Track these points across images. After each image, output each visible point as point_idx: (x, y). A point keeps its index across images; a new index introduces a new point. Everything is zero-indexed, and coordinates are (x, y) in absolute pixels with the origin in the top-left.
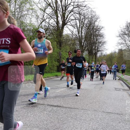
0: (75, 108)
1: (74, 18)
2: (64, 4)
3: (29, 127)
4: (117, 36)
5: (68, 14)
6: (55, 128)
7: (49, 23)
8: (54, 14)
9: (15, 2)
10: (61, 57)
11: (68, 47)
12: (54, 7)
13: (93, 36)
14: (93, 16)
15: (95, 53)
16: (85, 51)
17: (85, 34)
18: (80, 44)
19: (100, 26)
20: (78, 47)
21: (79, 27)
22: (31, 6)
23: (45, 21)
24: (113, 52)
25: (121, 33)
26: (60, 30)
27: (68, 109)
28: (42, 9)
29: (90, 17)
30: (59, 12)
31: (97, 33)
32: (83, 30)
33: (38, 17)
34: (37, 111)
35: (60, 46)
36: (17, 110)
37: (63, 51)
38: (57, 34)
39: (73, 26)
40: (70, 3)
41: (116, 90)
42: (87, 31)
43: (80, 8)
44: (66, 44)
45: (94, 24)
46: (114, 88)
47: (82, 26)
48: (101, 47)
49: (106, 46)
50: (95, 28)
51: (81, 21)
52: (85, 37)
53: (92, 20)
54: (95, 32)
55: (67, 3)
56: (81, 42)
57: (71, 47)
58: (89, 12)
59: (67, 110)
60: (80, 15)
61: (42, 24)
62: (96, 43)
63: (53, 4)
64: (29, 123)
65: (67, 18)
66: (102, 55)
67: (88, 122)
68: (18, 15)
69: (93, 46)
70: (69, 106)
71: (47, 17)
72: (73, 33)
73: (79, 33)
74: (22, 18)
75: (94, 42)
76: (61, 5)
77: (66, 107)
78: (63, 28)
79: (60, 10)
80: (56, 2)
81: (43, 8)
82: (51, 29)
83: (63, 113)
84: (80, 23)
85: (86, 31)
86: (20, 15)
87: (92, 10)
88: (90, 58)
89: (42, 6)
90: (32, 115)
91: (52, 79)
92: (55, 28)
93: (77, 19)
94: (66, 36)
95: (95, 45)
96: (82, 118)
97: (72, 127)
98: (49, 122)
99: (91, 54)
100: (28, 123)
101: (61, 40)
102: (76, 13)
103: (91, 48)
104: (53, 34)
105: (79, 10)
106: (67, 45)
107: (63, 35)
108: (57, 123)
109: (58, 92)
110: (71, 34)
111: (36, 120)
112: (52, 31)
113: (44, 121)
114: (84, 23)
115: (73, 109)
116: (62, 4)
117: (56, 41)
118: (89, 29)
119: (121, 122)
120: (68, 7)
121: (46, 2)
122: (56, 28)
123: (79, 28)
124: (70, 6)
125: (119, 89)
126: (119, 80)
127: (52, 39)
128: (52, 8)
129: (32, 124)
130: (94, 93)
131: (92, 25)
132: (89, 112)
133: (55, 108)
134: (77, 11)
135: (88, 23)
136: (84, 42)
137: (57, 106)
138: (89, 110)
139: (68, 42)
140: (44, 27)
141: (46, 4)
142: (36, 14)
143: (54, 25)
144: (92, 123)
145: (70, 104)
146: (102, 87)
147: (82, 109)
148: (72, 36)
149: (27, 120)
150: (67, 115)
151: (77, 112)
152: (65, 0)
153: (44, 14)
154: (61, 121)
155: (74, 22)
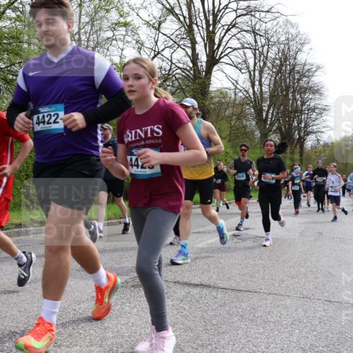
0: (251, 289)
3: (127, 341)
5: (222, 35)
6: (199, 345)
7: (171, 61)
8: (185, 36)
9: (78, 9)
11: (224, 125)
12: (183, 15)
13: (294, 92)
14: (290, 36)
15: (300, 137)
16: (273, 133)
17: (270, 87)
18: (258, 114)
19: (312, 65)
20: (252, 123)
21: (253, 69)
22: (121, 16)
23: (159, 56)
26: (201, 78)
27: (230, 292)
28: (151, 23)
29: (284, 39)
30: (199, 30)
31: (303, 83)
32: (266, 75)
33: (142, 44)
38: (193, 90)
39: (237, 67)
40: (228, 5)
42: (275, 78)
43: (254, 16)
44: (218, 116)
45: (295, 59)
47: (262, 64)
48: (317, 122)
49: (328, 118)
50: (296, 69)
51: (257, 51)
52: (272, 96)
53: (289, 48)
54: (299, 80)
55: (220, 4)
56: (259, 111)
57: (233, 123)
58: (280, 27)
59: (227, 295)
60: (255, 36)
62: (301, 112)
63: (181, 7)
64: (128, 330)
65: (219, 45)
66: (319, 143)
67: (287, 328)
68: (88, 41)
69: (293, 121)
70: (234, 285)
72: (238, 86)
73: (253, 85)
75: (296, 107)
76: (201, 10)
77: (226, 287)
78: (211, 73)
79: (199, 24)
80: (190, 4)
81: (154, 21)
82: (177, 76)
83: (217, 305)
84: (255, 58)
85: (273, 79)
86: (94, 40)
87: (287, 21)
89: (152, 16)
90: (135, 310)
92: (187, 73)
93: (246, 46)
94: (218, 94)
95: (298, 116)
96: (269, 316)
97: (244, 341)
99: (289, 141)
100: (124, 329)
102: (246, 31)
103: (289, 125)
104: (182, 88)
105: (251, 21)
106: (222, 119)
107: (212, 92)
108: (203, 331)
109: (202, 248)
110: (233, 87)
112: (180, 81)
114: (267, 58)
115: (245, 294)
116: (206, 7)
118: (281, 73)
120: (221, 14)
121: (162, 4)
122: (192, 72)
123: (254, 71)
124: (227, 11)
128: (179, 19)
129: (135, 333)
130: (300, 250)
131: (288, 63)
132: (289, 302)
133: (195, 290)
134: (248, 26)
135: (277, 56)
136: (269, 110)
137: (202, 285)
138: (289, 296)
139: (223, 111)
140: (159, 70)
141: (162, 10)
142: (136, 37)
143: (185, 67)
144: (297, 331)
145: (235, 281)
146: (321, 233)
147: (270, 294)
148: (235, 94)
149: (122, 323)
150: (227, 308)
151: (255, 301)
153: (156, 38)
154: (214, 325)
155: (239, 56)
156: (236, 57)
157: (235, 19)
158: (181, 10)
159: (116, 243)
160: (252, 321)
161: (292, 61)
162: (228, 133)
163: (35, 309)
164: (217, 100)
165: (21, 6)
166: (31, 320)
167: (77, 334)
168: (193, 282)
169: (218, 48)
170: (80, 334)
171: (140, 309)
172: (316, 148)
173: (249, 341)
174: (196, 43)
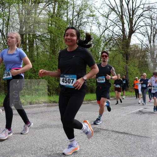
0: (147, 136)
1: (144, 25)
5: (136, 20)
7: (113, 32)
8: (119, 21)
9: (72, 9)
10: (127, 73)
11: (136, 61)
12: (119, 11)
20: (149, 60)
22: (91, 12)
23: (108, 29)
26: (126, 39)
27: (137, 137)
28: (104, 15)
30: (126, 18)
33: (100, 24)
34: (99, 138)
35: (127, 59)
37: (130, 65)
38: (122, 45)
39: (143, 34)
40: (139, 6)
43: (151, 11)
44: (134, 56)
47: (154, 33)
51: (152, 27)
55: (136, 6)
56: (153, 54)
57: (140, 60)
60: (151, 20)
63: (118, 8)
64: (91, 151)
65: (135, 24)
70: (139, 134)
71: (110, 24)
72: (143, 43)
73: (150, 42)
74: (81, 27)
76: (127, 9)
77: (135, 134)
78: (131, 37)
79: (126, 15)
80: (122, 6)
81: (106, 14)
82: (115, 38)
83: (131, 142)
84: (151, 30)
86: (79, 23)
89: (105, 12)
90: (94, 142)
92: (120, 37)
93: (147, 24)
94: (134, 46)
96: (155, 149)
100: (89, 151)
101: (128, 52)
104: (118, 44)
105: (150, 13)
106: (135, 58)
107: (131, 46)
108: (124, 154)
109: (125, 116)
110: (141, 43)
111: (99, 148)
112: (117, 41)
113: (108, 150)
115: (144, 138)
116: (129, 7)
117: (122, 53)
120: (136, 10)
121: (109, 7)
122: (122, 36)
123: (151, 36)
124: (139, 9)
127: (117, 50)
128: (117, 13)
129: (94, 152)
133: (121, 135)
134: (148, 15)
137: (124, 133)
139: (136, 54)
140: (107, 36)
141: (109, 9)
142: (98, 21)
143: (119, 34)
145: (140, 132)
148: (142, 47)
149: (88, 148)
150: (136, 144)
151: (149, 142)
152: (133, 3)
153: (106, 21)
154: (129, 151)
155: (144, 29)
156: (143, 30)
158: (118, 9)
159: (86, 112)
160: (147, 151)
162: (138, 64)
163: (51, 139)
164: (133, 49)
165: (48, 9)
166: (49, 144)
168: (120, 131)
169: (134, 26)
171: (96, 142)
174: (124, 23)
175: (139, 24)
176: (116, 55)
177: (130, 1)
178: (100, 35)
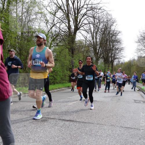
0: (90, 122)
2: (76, 7)
3: (38, 144)
4: (136, 42)
5: (81, 18)
7: (60, 28)
8: (65, 18)
10: (73, 66)
11: (81, 55)
12: (65, 10)
13: (109, 42)
14: (108, 19)
15: (112, 60)
16: (101, 59)
17: (100, 40)
18: (95, 51)
19: (117, 31)
20: (92, 54)
23: (55, 26)
24: (132, 59)
25: (141, 38)
26: (72, 36)
27: (81, 123)
29: (106, 20)
30: (71, 16)
31: (113, 38)
32: (98, 35)
33: (48, 21)
34: (47, 126)
35: (73, 53)
36: (25, 125)
37: (76, 59)
38: (68, 40)
39: (87, 31)
40: (83, 6)
41: (136, 102)
42: (102, 36)
43: (94, 11)
44: (79, 51)
45: (110, 28)
46: (133, 99)
47: (97, 30)
48: (119, 54)
49: (123, 53)
50: (111, 33)
51: (95, 25)
52: (100, 43)
53: (108, 24)
54: (112, 37)
55: (80, 6)
56: (95, 49)
57: (84, 54)
58: (104, 15)
59: (80, 125)
60: (94, 19)
61: (52, 29)
62: (112, 50)
63: (64, 6)
65: (79, 22)
66: (119, 63)
67: (104, 138)
69: (109, 54)
70: (83, 120)
71: (57, 21)
72: (87, 39)
73: (93, 39)
75: (110, 48)
76: (72, 8)
77: (80, 121)
78: (76, 34)
79: (71, 13)
80: (68, 5)
81: (53, 12)
82: (62, 34)
83: (76, 129)
84: (94, 28)
85: (101, 36)
87: (107, 13)
88: (106, 67)
91: (63, 90)
92: (66, 33)
93: (91, 23)
94: (79, 42)
95: (111, 52)
96: (97, 133)
98: (61, 139)
99: (107, 62)
100: (37, 139)
101: (73, 47)
102: (90, 17)
103: (107, 55)
104: (64, 40)
105: (93, 13)
106: (80, 52)
107: (76, 41)
108: (70, 139)
109: (71, 105)
110: (85, 40)
111: (47, 136)
112: (63, 36)
113: (55, 137)
114: (99, 28)
115: (88, 124)
116: (74, 7)
117: (68, 48)
118: (104, 34)
119: (142, 138)
120: (80, 10)
121: (57, 5)
122: (68, 33)
123: (94, 33)
124: (83, 8)
125: (139, 101)
126: (138, 91)
127: (63, 45)
128: (63, 11)
129: (42, 140)
130: (111, 106)
131: (107, 30)
132: (105, 127)
133: (67, 122)
134: (91, 15)
135: (103, 27)
136: (99, 49)
137: (70, 120)
138: (106, 125)
139: (81, 49)
140: (54, 32)
141: (56, 7)
142: (45, 18)
143: (65, 31)
144: (109, 139)
145: (84, 119)
146: (119, 99)
147: (98, 124)
148: (86, 42)
149: (37, 136)
150: (80, 130)
151: (92, 127)
152: (78, 3)
153: (54, 19)
154: (74, 137)
155: (88, 27)
156: (86, 27)
157: (86, 12)
161: (109, 29)
162: (83, 58)
167: (17, 141)
168: (67, 119)
170: (19, 141)
171: (44, 130)
172: (118, 65)
173: (89, 143)
175: (83, 22)
176: (62, 50)
177: (75, 1)
178: (48, 31)
